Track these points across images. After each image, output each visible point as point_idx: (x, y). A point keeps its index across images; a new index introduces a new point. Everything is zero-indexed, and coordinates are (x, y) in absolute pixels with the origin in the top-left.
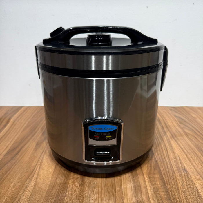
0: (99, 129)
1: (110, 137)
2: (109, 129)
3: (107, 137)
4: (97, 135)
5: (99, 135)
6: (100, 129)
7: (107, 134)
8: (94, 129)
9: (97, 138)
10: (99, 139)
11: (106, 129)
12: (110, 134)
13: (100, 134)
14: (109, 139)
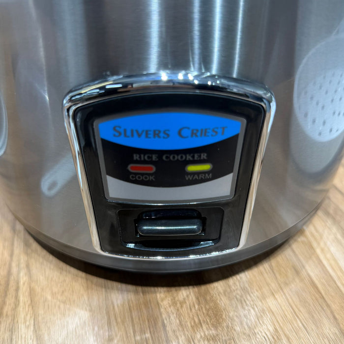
0: (151, 134)
1: (206, 167)
2: (204, 132)
3: (192, 168)
4: (145, 162)
5: (152, 162)
6: (156, 134)
7: (189, 157)
8: (129, 133)
9: (143, 174)
10: (151, 178)
11: (185, 133)
12: (204, 156)
13: (160, 157)
14: (202, 176)
